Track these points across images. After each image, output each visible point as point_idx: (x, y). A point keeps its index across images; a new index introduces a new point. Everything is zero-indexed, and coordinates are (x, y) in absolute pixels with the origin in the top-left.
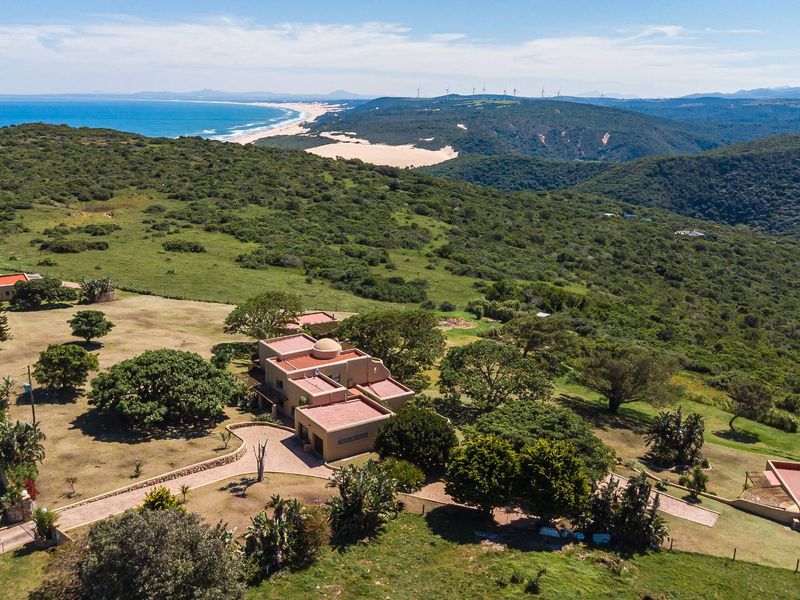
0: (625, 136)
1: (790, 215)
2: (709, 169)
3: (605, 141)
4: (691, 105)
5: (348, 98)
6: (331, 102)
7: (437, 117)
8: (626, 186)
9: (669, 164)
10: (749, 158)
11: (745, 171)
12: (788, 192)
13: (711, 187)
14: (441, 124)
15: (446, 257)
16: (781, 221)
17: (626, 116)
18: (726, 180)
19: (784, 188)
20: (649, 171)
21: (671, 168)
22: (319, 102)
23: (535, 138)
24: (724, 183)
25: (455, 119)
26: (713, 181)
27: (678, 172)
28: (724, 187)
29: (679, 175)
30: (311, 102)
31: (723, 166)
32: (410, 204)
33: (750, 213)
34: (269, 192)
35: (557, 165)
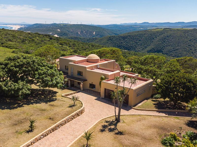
0: (99, 32)
1: (139, 48)
2: (121, 38)
3: (94, 34)
4: (111, 26)
5: (26, 24)
6: (21, 25)
7: (52, 28)
8: (103, 43)
9: (112, 37)
10: (129, 36)
11: (129, 39)
12: (138, 43)
13: (122, 43)
14: (53, 29)
15: (76, 53)
16: (138, 50)
17: (98, 28)
18: (125, 41)
19: (137, 43)
20: (108, 39)
21: (112, 38)
22: (18, 25)
23: (77, 33)
24: (124, 42)
25: (57, 28)
26: (122, 41)
27: (114, 39)
28: (125, 43)
29: (114, 40)
30: (15, 25)
31: (124, 38)
32: (57, 42)
33: (131, 49)
34: (14, 39)
35: (85, 39)
